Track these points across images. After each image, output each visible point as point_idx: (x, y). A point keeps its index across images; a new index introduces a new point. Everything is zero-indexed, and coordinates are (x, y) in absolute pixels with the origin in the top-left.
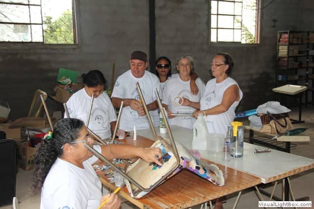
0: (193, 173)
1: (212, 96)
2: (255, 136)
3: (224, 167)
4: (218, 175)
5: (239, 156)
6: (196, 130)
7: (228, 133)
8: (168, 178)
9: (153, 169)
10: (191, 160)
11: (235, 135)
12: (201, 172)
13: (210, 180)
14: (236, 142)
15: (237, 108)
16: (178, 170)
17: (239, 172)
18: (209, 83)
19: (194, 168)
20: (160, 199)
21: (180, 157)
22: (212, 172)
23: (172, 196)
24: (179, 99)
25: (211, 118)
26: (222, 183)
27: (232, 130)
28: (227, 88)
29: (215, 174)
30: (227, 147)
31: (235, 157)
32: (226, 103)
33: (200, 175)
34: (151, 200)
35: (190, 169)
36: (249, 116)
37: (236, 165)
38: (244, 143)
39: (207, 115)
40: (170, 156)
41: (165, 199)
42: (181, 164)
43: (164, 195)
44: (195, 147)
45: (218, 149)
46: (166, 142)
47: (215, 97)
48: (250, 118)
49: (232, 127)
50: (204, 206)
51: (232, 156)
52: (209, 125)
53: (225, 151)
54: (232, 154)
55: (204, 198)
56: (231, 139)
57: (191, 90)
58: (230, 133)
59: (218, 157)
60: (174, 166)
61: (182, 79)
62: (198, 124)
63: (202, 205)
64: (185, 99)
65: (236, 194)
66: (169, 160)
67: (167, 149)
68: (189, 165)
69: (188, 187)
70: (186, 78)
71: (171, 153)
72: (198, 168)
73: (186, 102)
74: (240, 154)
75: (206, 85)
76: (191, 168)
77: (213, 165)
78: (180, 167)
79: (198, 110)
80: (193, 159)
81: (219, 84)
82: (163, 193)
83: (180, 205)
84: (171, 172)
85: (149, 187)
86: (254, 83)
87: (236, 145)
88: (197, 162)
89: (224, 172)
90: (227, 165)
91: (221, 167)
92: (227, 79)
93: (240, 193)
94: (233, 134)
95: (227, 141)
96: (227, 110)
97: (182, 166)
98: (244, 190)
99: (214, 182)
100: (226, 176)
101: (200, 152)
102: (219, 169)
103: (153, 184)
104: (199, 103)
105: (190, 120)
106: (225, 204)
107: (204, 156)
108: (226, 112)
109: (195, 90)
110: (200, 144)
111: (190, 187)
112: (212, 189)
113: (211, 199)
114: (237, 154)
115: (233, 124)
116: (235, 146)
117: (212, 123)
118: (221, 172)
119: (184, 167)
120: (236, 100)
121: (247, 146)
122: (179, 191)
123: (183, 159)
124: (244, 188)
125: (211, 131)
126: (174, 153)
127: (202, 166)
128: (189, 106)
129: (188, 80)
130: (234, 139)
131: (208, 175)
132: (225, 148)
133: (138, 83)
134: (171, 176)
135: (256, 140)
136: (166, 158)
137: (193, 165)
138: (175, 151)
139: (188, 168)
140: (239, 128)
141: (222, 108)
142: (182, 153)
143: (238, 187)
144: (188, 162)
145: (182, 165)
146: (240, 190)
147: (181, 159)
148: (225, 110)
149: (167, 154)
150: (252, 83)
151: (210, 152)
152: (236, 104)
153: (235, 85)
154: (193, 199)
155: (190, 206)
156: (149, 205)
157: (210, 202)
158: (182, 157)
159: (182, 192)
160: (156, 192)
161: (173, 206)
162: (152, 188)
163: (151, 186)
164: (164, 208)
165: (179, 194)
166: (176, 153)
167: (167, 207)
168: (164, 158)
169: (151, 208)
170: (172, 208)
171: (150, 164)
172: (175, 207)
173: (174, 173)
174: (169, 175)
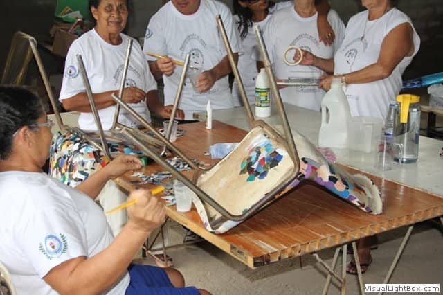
0: (323, 188)
1: (358, 46)
2: (437, 125)
3: (380, 180)
4: (369, 194)
5: (409, 161)
6: (327, 110)
7: (389, 117)
8: (277, 197)
9: (249, 180)
10: (320, 165)
11: (404, 119)
12: (339, 187)
13: (355, 202)
14: (406, 134)
16: (296, 182)
17: (407, 189)
18: (352, 20)
19: (326, 179)
20: (262, 235)
21: (300, 158)
22: (359, 188)
23: (282, 231)
24: (294, 52)
25: (354, 89)
26: (378, 207)
27: (397, 112)
28: (389, 30)
29: (364, 191)
30: (388, 144)
31: (402, 162)
33: (337, 193)
34: (245, 237)
35: (319, 182)
36: (429, 86)
37: (402, 176)
38: (421, 137)
39: (347, 83)
40: (282, 157)
41: (271, 236)
42: (301, 171)
43: (269, 229)
44: (323, 143)
45: (369, 146)
46: (273, 132)
47: (366, 46)
48: (430, 90)
49: (399, 105)
50: (341, 252)
51: (397, 160)
52: (352, 102)
53: (382, 151)
54: (396, 156)
55: (344, 235)
58: (392, 117)
59: (368, 161)
60: (289, 175)
61: (299, 13)
62: (331, 99)
63: (338, 249)
64: (306, 53)
65: (400, 232)
66: (279, 164)
67: (275, 143)
68: (317, 174)
69: (313, 214)
70: (307, 11)
71: (282, 151)
72: (333, 179)
73: (307, 58)
74: (411, 157)
75: (346, 25)
76: (321, 179)
77: (359, 176)
78: (300, 176)
79: (330, 73)
80: (324, 162)
81: (373, 22)
82: (267, 224)
83: (299, 248)
84: (283, 186)
85: (241, 214)
86: (438, 23)
87: (406, 140)
88: (332, 171)
89: (380, 188)
90: (384, 176)
91: (376, 181)
93: (411, 228)
94: (399, 118)
95: (388, 132)
96: (388, 76)
97: (303, 175)
98: (420, 223)
99: (363, 206)
100: (383, 195)
101: (335, 152)
102: (371, 182)
103: (248, 208)
104: (331, 61)
105: (312, 94)
106: (375, 251)
107: (341, 159)
108: (386, 79)
109: (328, 36)
110: (334, 138)
111: (316, 216)
112: (358, 220)
113: (356, 237)
114: (405, 157)
115: (400, 98)
116: (401, 141)
117: (357, 99)
118: (375, 188)
119: (306, 177)
120: (407, 55)
121: (424, 141)
122: (297, 222)
123: (306, 162)
124: (420, 219)
126: (290, 152)
127: (341, 176)
128: (312, 65)
130: (401, 129)
131: (351, 192)
132: (382, 145)
133: (220, 17)
134: (282, 193)
135: (439, 132)
136: (275, 160)
137: (324, 174)
138: (292, 147)
139: (315, 179)
140: (412, 106)
142: (304, 152)
143: (409, 217)
144: (314, 169)
145: (304, 172)
146: (412, 222)
147: (302, 162)
148: (385, 74)
149: (275, 152)
151: (353, 152)
152: (406, 61)
153: (407, 24)
154: (323, 237)
155: (316, 248)
156: (241, 246)
157: (354, 245)
158: (303, 159)
159: (300, 225)
160: (254, 224)
161: (285, 247)
162: (247, 214)
163: (246, 211)
164: (270, 252)
165: (297, 226)
166: (294, 151)
167: (275, 250)
168: (269, 160)
169: (245, 252)
170: (283, 251)
171: (243, 172)
172: (289, 250)
173: (288, 188)
174: (279, 192)
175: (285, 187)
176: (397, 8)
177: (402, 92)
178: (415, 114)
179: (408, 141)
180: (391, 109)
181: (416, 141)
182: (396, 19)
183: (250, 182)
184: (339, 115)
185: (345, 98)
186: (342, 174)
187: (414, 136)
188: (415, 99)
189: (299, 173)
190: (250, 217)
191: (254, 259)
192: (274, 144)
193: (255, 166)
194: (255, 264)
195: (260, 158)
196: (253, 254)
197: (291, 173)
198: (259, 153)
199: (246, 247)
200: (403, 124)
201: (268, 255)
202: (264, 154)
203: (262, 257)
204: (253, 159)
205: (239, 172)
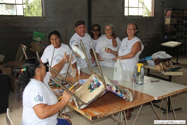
0: (114, 94)
1: (125, 48)
2: (150, 72)
3: (133, 90)
4: (128, 95)
5: (141, 84)
6: (116, 68)
7: (135, 70)
8: (99, 97)
9: (90, 91)
10: (113, 86)
11: (139, 71)
12: (119, 93)
13: (124, 98)
14: (140, 75)
15: (140, 55)
16: (105, 92)
17: (141, 93)
18: (123, 40)
19: (115, 91)
20: (94, 109)
21: (106, 84)
22: (125, 93)
23: (102, 108)
24: (105, 48)
26: (131, 100)
27: (137, 69)
28: (134, 43)
29: (127, 94)
30: (134, 79)
31: (139, 84)
32: (133, 52)
33: (118, 95)
34: (89, 110)
35: (112, 92)
36: (147, 60)
37: (139, 89)
38: (144, 76)
39: (122, 59)
40: (101, 84)
41: (97, 109)
42: (107, 88)
43: (97, 107)
44: (115, 79)
45: (129, 80)
46: (98, 76)
47: (127, 48)
48: (148, 61)
49: (137, 66)
50: (120, 114)
51: (137, 84)
52: (123, 65)
53: (133, 81)
54: (137, 82)
55: (121, 109)
56: (137, 74)
57: (113, 44)
58: (136, 70)
59: (129, 84)
60: (103, 90)
61: (107, 38)
62: (117, 65)
65: (139, 106)
66: (100, 86)
68: (112, 89)
69: (111, 102)
70: (110, 37)
71: (101, 82)
72: (117, 91)
73: (109, 50)
74: (141, 83)
76: (113, 91)
77: (125, 89)
78: (106, 90)
79: (117, 56)
80: (114, 85)
81: (129, 41)
82: (97, 106)
83: (106, 113)
85: (88, 103)
86: (150, 41)
87: (140, 77)
88: (117, 88)
89: (132, 93)
90: (134, 89)
91: (131, 91)
92: (134, 38)
93: (142, 106)
94: (138, 71)
95: (135, 75)
96: (134, 56)
97: (107, 90)
98: (144, 104)
99: (127, 99)
100: (133, 95)
101: (118, 81)
102: (129, 91)
103: (90, 101)
106: (133, 112)
107: (120, 84)
108: (134, 58)
109: (115, 45)
111: (112, 102)
112: (125, 104)
113: (124, 109)
114: (140, 83)
115: (138, 65)
116: (139, 78)
117: (125, 64)
118: (130, 93)
119: (108, 90)
120: (140, 51)
121: (146, 78)
122: (106, 104)
123: (108, 86)
124: (144, 103)
125: (124, 69)
126: (103, 82)
127: (119, 90)
129: (111, 38)
130: (138, 74)
131: (123, 95)
132: (133, 79)
133: (81, 40)
134: (101, 96)
135: (151, 74)
136: (98, 85)
137: (114, 89)
138: (104, 81)
139: (111, 91)
140: (141, 67)
141: (131, 55)
142: (107, 82)
143: (141, 102)
144: (111, 88)
145: (108, 89)
146: (142, 104)
147: (107, 86)
148: (133, 56)
149: (99, 82)
150: (149, 41)
151: (124, 82)
152: (140, 53)
153: (139, 41)
154: (114, 109)
155: (112, 113)
156: (88, 113)
157: (124, 111)
158: (107, 85)
159: (107, 106)
160: (92, 105)
161: (102, 113)
162: (90, 103)
163: (89, 102)
164: (97, 115)
165: (106, 106)
166: (104, 82)
167: (99, 114)
168: (97, 85)
169: (89, 115)
170: (101, 114)
171: (88, 89)
172: (103, 114)
173: (103, 94)
174: (100, 95)
175: (102, 94)
176: (137, 37)
177: (139, 62)
178: (142, 69)
179: (141, 77)
180: (135, 68)
181: (143, 78)
182: (136, 40)
183: (91, 92)
184: (119, 70)
185: (121, 64)
186: (120, 89)
187: (142, 76)
188: (142, 65)
189: (106, 89)
190: (91, 104)
191: (92, 117)
192: (98, 80)
193: (92, 87)
194: (92, 119)
195: (94, 84)
196: (92, 115)
197: (103, 89)
198: (94, 83)
199: (89, 113)
200: (139, 72)
201: (96, 116)
202: (95, 83)
203: (94, 116)
204: (92, 85)
205: (87, 89)
